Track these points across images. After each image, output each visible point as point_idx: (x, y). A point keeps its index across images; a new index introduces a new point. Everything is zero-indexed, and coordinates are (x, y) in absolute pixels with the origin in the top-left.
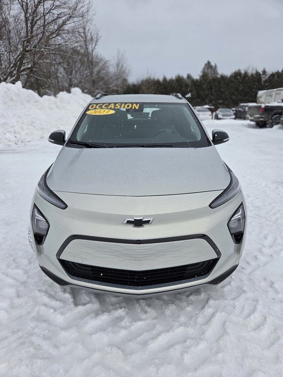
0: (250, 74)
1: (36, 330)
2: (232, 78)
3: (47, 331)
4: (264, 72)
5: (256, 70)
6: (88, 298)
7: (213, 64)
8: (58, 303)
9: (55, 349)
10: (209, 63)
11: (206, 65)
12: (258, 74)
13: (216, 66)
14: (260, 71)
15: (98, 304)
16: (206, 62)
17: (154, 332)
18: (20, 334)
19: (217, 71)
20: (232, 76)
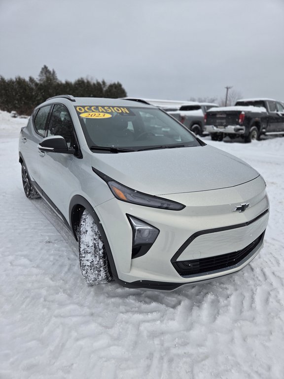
0: (92, 83)
1: (166, 345)
2: (76, 86)
3: (177, 339)
4: (104, 83)
5: (97, 81)
6: (174, 299)
7: (50, 69)
8: (155, 314)
9: (203, 347)
10: (46, 67)
11: (43, 69)
12: (98, 83)
13: (54, 72)
14: (100, 81)
15: (187, 299)
16: (43, 67)
17: (248, 299)
18: (157, 355)
19: (56, 76)
20: (76, 84)
